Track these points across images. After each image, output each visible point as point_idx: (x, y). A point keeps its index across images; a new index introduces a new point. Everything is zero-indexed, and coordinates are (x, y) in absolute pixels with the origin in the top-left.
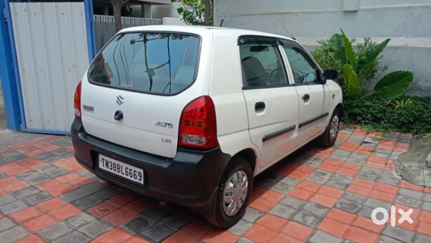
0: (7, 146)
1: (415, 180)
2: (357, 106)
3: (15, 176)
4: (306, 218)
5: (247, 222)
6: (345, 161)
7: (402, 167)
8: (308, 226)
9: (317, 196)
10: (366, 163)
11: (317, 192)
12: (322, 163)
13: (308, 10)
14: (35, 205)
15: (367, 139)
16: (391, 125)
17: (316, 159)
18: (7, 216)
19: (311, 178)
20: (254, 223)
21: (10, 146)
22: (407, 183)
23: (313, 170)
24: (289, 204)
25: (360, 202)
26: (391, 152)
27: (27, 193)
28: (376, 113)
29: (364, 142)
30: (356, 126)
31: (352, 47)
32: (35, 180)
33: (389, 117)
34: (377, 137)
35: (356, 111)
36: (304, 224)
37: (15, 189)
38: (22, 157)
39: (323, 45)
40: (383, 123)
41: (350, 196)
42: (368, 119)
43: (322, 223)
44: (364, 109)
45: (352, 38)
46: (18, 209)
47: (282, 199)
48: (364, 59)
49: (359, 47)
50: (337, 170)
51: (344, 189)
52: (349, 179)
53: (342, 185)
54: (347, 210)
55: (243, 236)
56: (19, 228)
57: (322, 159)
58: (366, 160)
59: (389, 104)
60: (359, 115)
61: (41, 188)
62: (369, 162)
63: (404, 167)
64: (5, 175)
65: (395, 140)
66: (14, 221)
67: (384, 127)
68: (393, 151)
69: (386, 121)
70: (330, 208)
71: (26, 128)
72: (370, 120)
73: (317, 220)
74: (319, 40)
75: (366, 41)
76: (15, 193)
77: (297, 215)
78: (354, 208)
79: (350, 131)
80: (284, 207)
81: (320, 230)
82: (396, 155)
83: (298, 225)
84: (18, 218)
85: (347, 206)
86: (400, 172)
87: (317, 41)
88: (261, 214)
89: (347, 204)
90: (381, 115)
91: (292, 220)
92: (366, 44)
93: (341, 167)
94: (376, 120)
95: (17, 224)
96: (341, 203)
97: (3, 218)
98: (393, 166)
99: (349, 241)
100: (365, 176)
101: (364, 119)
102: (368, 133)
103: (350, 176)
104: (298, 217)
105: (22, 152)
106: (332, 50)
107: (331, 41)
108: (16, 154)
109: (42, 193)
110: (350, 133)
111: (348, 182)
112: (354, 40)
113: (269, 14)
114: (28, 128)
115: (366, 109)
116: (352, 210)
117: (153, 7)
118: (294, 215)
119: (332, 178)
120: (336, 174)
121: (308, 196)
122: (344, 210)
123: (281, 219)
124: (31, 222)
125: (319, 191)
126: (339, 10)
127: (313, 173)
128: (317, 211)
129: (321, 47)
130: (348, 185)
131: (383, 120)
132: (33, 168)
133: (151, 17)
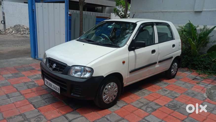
0: (28, 64)
1: (215, 99)
2: (196, 60)
3: (27, 76)
4: (148, 109)
5: (119, 107)
6: (180, 86)
7: (210, 92)
8: (147, 112)
9: (158, 100)
10: (191, 88)
11: (159, 98)
12: (168, 86)
13: (176, 11)
14: (31, 88)
15: (198, 77)
16: (213, 71)
17: (165, 84)
18: (19, 91)
19: (159, 92)
20: (121, 107)
21: (30, 65)
22: (210, 100)
23: (161, 89)
24: (142, 101)
25: (179, 105)
26: (208, 85)
27: (30, 83)
28: (206, 64)
29: (195, 78)
30: (194, 71)
31: (197, 30)
32: (35, 79)
33: (213, 67)
34: (204, 77)
35: (195, 63)
36: (145, 111)
37: (25, 81)
38: (33, 69)
39: (181, 28)
40: (209, 70)
41: (175, 102)
42: (201, 68)
43: (155, 112)
44: (199, 62)
45: (197, 25)
46: (23, 89)
47: (139, 99)
48: (202, 36)
49: (201, 30)
50: (174, 90)
51: (173, 99)
52: (178, 94)
53: (173, 96)
54: (170, 108)
55: (114, 112)
56: (21, 96)
57: (168, 84)
58: (192, 87)
59: (214, 60)
60: (197, 65)
61: (36, 82)
62: (193, 88)
63: (211, 92)
64: (24, 75)
65: (213, 79)
66: (20, 93)
67: (209, 72)
68: (210, 84)
69: (211, 69)
70: (162, 106)
71: (38, 57)
72: (203, 68)
73: (153, 110)
74: (179, 26)
75: (204, 27)
76: (25, 83)
77: (143, 107)
78: (174, 108)
79: (190, 73)
80: (139, 102)
81: (152, 115)
82: (210, 86)
83: (142, 111)
84: (22, 93)
85: (171, 106)
86: (208, 94)
87: (178, 26)
88: (126, 104)
89: (171, 105)
90: (208, 66)
91: (140, 109)
92: (204, 28)
93: (177, 88)
94: (206, 68)
95: (22, 95)
96: (169, 105)
97: (17, 91)
98: (206, 91)
99: (164, 121)
100: (188, 94)
101: (199, 67)
102: (199, 74)
103: (179, 93)
104: (144, 108)
105: (34, 67)
106: (185, 31)
107: (186, 26)
108: (31, 68)
109: (35, 84)
110: (189, 73)
111: (177, 96)
112: (198, 26)
113: (157, 12)
114: (39, 58)
115: (201, 62)
116: (173, 108)
117: (107, 8)
118: (142, 106)
119: (170, 93)
120: (172, 91)
121: (153, 99)
122: (169, 108)
123: (135, 108)
124: (27, 95)
125: (160, 98)
126: (192, 11)
127: (161, 90)
128: (154, 106)
129: (180, 29)
130: (176, 97)
131: (209, 68)
132: (36, 74)
133: (106, 13)
